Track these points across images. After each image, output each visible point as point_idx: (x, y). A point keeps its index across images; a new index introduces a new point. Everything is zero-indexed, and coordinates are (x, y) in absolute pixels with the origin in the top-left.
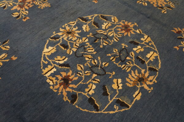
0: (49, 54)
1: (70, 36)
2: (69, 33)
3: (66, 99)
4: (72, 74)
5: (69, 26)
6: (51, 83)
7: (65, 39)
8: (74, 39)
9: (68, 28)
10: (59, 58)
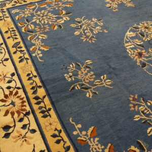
0: (131, 36)
1: (146, 29)
2: (146, 28)
3: (138, 64)
4: (145, 52)
5: (147, 23)
6: (130, 52)
7: (143, 31)
8: (149, 33)
9: (146, 25)
10: (137, 40)
